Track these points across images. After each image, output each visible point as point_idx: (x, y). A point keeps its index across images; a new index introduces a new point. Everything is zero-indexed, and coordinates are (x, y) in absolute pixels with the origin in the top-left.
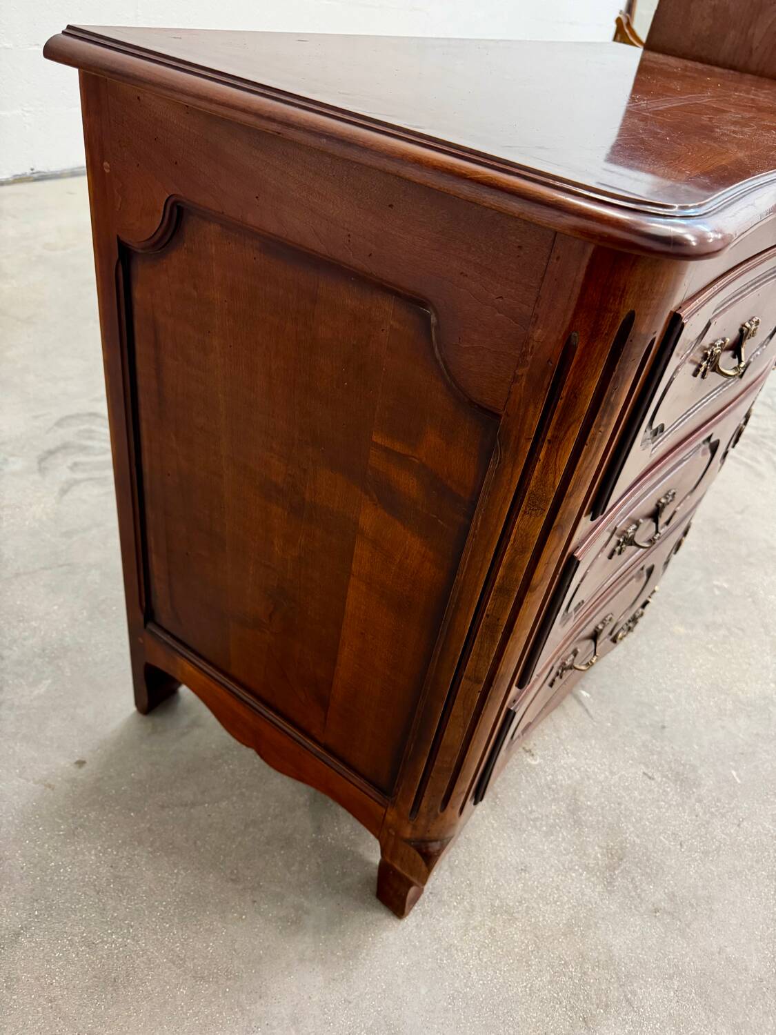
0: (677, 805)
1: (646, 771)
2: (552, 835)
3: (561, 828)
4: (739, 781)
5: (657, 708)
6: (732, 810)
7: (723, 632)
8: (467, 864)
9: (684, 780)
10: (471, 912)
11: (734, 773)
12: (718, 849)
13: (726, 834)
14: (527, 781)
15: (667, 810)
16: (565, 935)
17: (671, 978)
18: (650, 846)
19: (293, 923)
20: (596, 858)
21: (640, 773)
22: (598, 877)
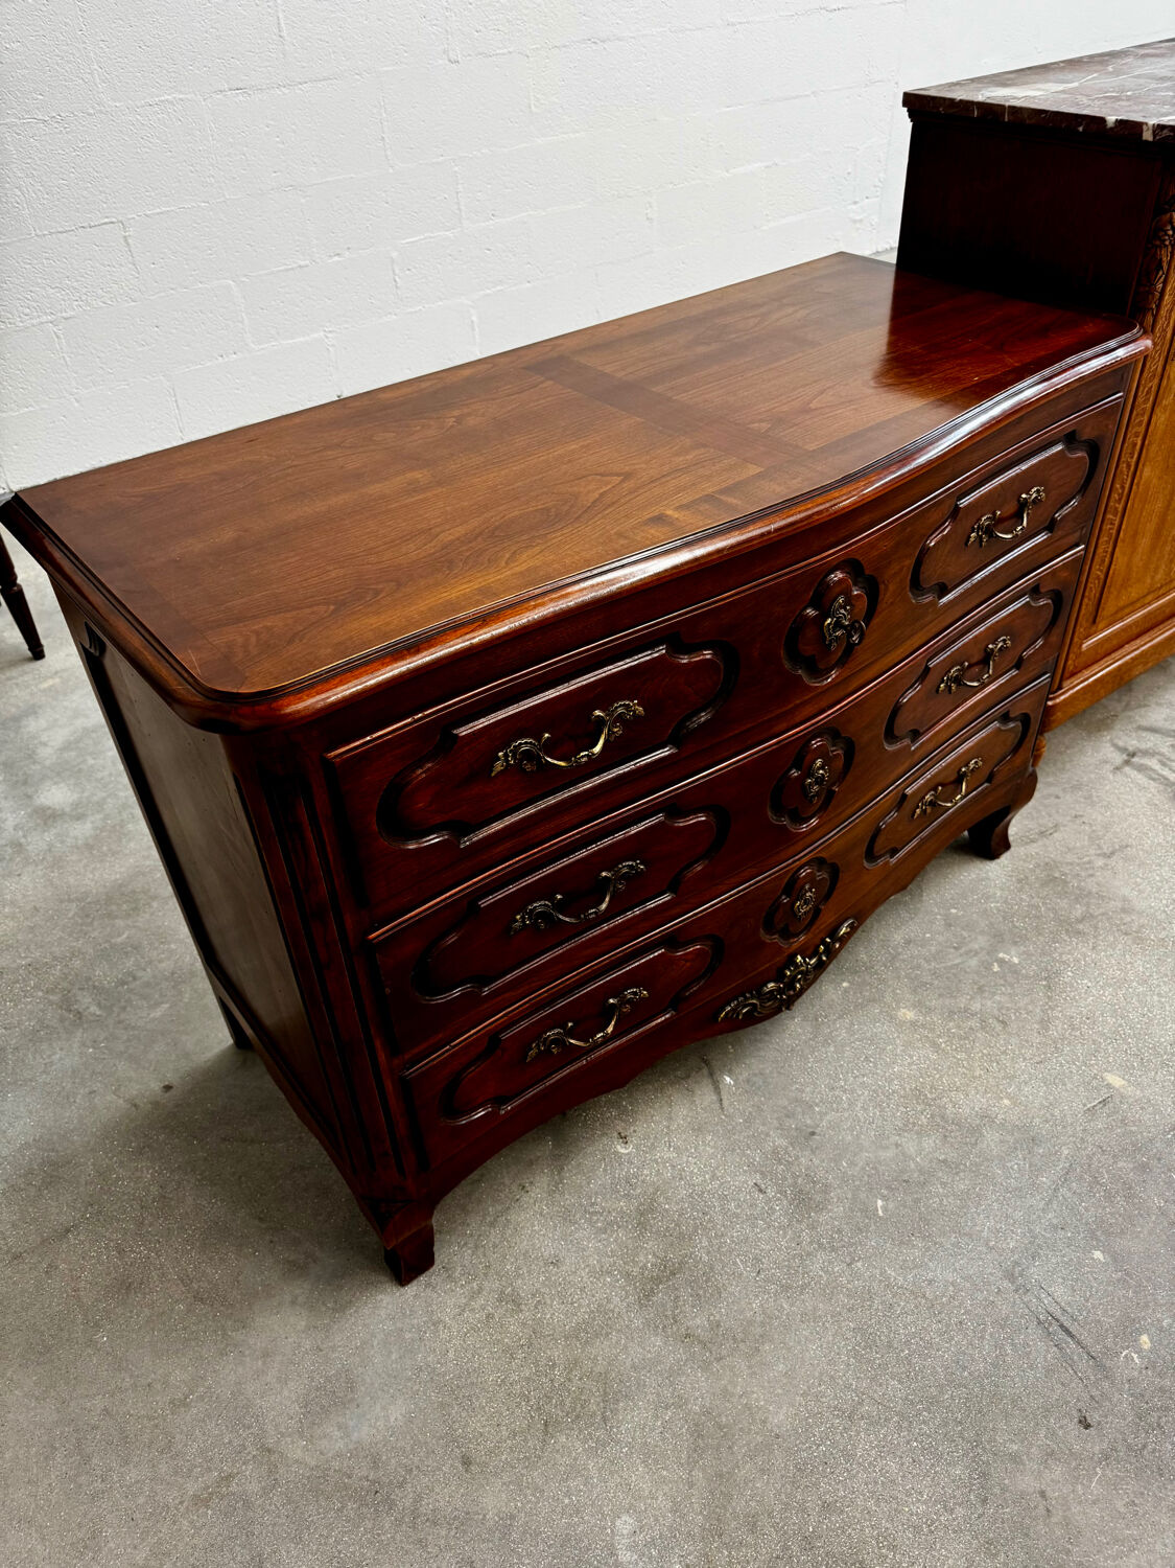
0: (779, 1228)
1: (759, 1182)
2: (605, 1233)
3: (619, 1227)
4: (880, 1213)
5: (817, 1109)
6: (851, 1245)
7: (974, 1023)
8: (495, 1246)
9: (805, 1200)
10: (474, 1295)
11: (880, 1203)
12: (803, 1287)
13: (827, 1272)
14: (605, 1170)
15: (763, 1230)
16: (566, 1338)
17: (667, 1408)
18: (718, 1267)
19: (296, 1270)
20: (644, 1267)
21: (751, 1183)
22: (636, 1288)
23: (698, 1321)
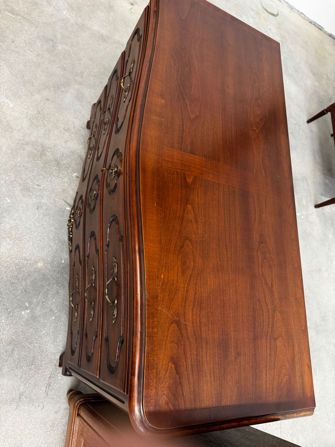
0: (27, 179)
1: (40, 187)
2: (62, 154)
3: (60, 157)
4: (7, 198)
5: (42, 216)
6: (8, 186)
8: (80, 138)
10: (74, 127)
11: (9, 201)
12: (11, 170)
13: (9, 175)
14: (74, 167)
15: (30, 176)
16: (50, 129)
17: (20, 128)
18: (33, 162)
20: (48, 152)
21: (42, 185)
22: (46, 147)
23: (28, 148)
